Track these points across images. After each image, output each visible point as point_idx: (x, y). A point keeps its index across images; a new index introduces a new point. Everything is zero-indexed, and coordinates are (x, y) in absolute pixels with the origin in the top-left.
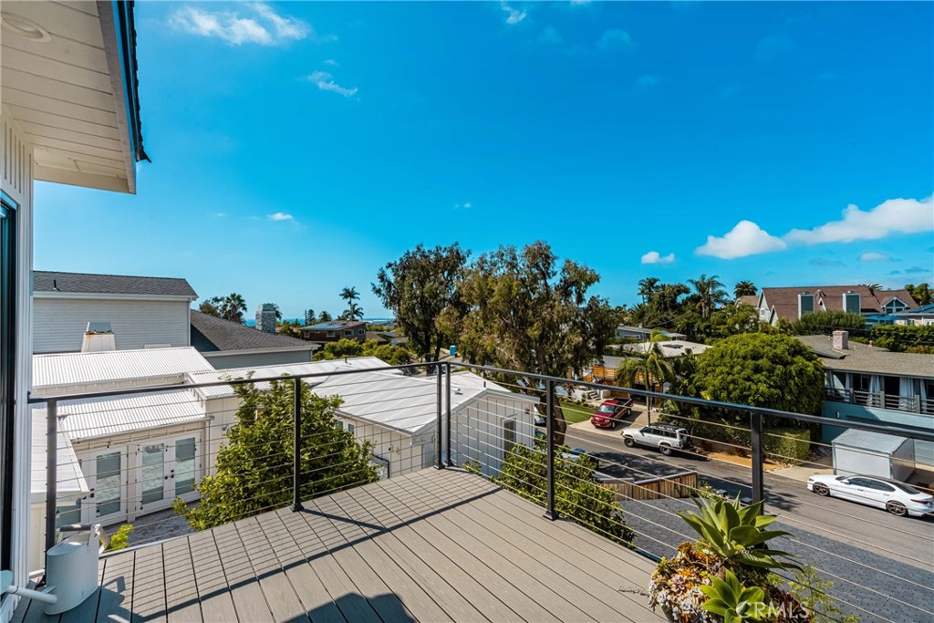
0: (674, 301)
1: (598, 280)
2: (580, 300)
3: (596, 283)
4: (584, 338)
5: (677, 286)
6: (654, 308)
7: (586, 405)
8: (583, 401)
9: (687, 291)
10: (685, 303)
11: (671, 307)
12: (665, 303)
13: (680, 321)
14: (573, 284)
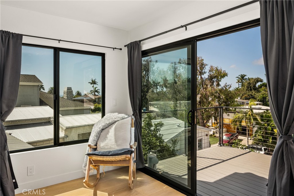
0: (255, 86)
1: (227, 76)
2: (218, 85)
3: (226, 77)
4: (219, 103)
5: (256, 79)
6: (245, 89)
7: (215, 136)
8: (214, 134)
9: (261, 81)
10: (260, 87)
11: (253, 89)
12: (250, 87)
13: (259, 96)
14: (215, 77)
